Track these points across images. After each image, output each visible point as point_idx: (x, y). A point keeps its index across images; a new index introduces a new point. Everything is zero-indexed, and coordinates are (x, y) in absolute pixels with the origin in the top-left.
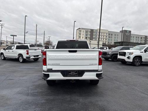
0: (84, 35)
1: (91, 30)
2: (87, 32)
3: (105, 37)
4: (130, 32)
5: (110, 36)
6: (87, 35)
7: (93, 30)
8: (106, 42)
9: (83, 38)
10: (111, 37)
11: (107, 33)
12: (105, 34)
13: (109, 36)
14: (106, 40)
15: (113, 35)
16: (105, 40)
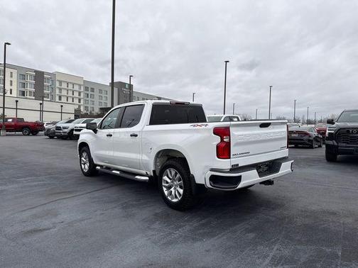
0: (15, 83)
1: (36, 71)
2: (23, 76)
3: (76, 94)
4: (131, 86)
5: (90, 93)
6: (24, 85)
7: (43, 73)
8: (80, 106)
9: (11, 93)
10: (92, 96)
11: (80, 85)
12: (76, 88)
13: (87, 92)
14: (79, 102)
15: (96, 91)
16: (76, 101)
